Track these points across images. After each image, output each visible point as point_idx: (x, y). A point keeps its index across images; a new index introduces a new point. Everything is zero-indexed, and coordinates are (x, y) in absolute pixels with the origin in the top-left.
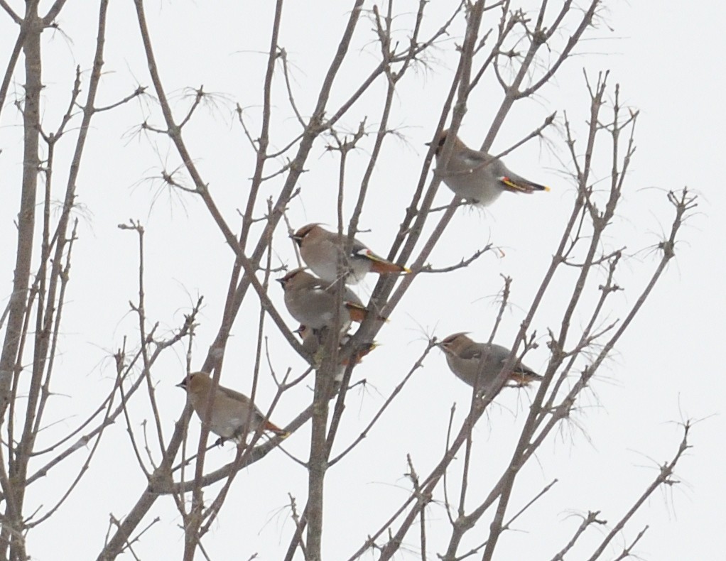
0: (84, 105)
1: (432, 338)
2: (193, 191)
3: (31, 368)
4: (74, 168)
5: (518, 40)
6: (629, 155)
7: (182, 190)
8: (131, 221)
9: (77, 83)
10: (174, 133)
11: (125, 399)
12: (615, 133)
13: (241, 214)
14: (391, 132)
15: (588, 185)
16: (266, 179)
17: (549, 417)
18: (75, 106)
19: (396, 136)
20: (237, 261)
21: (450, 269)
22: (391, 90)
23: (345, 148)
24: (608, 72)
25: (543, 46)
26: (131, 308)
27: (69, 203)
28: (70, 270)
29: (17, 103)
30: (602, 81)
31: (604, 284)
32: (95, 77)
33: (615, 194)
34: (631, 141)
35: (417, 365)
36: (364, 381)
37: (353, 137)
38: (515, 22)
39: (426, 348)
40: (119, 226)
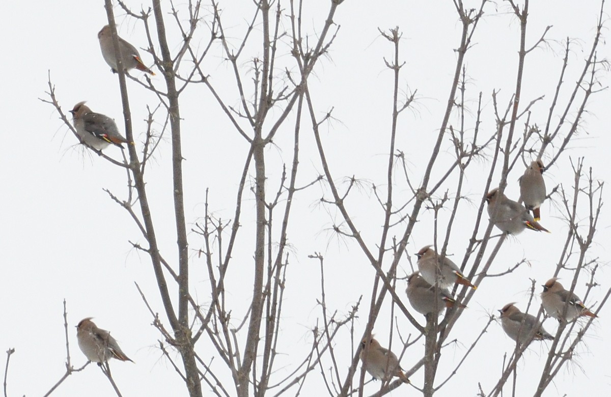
0: (289, 187)
1: (491, 316)
2: (351, 236)
3: (265, 339)
4: (285, 223)
5: (535, 142)
6: (599, 207)
7: (345, 236)
8: (316, 253)
9: (284, 173)
10: (339, 203)
11: (319, 356)
12: (590, 195)
13: (378, 247)
14: (463, 197)
15: (575, 223)
16: (391, 226)
17: (560, 359)
18: (283, 187)
19: (466, 200)
20: (377, 274)
21: (503, 274)
22: (462, 173)
23: (437, 208)
24: (583, 158)
25: (549, 144)
26: (317, 303)
27: (283, 243)
28: (285, 282)
29: (252, 189)
30: (580, 163)
31: (589, 283)
32: (294, 171)
33: (592, 230)
34: (600, 199)
35: (484, 331)
36: (456, 340)
37: (441, 201)
38: (532, 132)
39: (488, 321)
40: (309, 256)
